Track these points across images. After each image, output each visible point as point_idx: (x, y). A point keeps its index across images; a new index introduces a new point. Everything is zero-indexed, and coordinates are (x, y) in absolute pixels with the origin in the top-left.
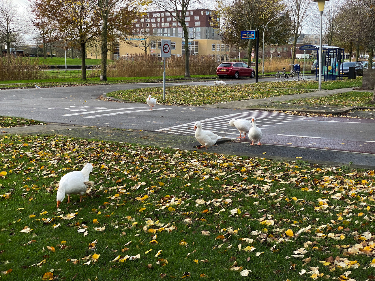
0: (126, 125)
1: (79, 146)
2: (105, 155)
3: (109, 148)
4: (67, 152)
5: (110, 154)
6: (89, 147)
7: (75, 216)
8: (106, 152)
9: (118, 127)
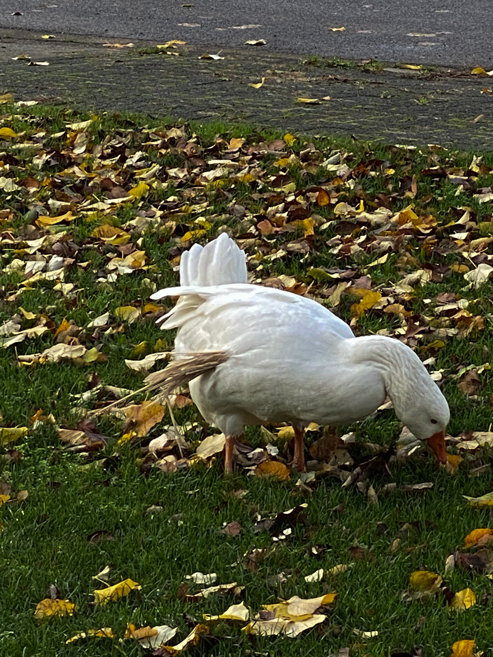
0: (370, 39)
1: (156, 167)
2: (345, 226)
3: (351, 184)
4: (99, 205)
5: (373, 218)
6: (218, 173)
7: (321, 618)
8: (342, 209)
9: (330, 52)
